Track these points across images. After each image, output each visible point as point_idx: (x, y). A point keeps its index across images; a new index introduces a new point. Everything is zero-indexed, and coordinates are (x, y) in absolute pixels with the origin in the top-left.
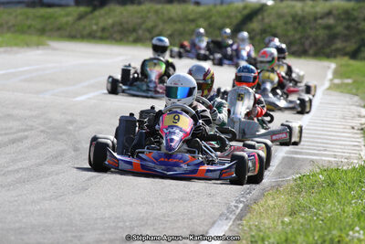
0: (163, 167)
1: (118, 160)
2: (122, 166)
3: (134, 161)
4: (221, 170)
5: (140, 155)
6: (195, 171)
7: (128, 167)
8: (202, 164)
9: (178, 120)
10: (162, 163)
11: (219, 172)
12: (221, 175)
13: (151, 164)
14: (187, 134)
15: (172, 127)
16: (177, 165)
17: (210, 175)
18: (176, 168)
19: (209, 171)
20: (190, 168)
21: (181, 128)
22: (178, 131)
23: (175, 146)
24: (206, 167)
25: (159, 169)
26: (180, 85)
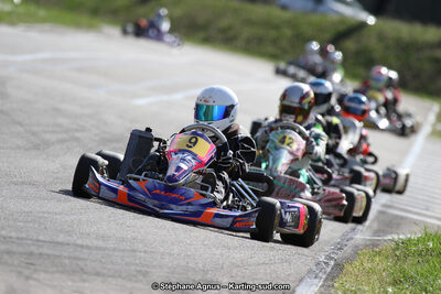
0: (156, 202)
1: (100, 184)
2: (104, 192)
3: (121, 188)
4: (236, 217)
5: (131, 181)
6: (198, 214)
7: (111, 195)
9: (195, 143)
10: (155, 197)
11: (231, 219)
12: (234, 223)
13: (141, 196)
14: (201, 163)
15: (183, 151)
16: (176, 202)
17: (218, 221)
18: (173, 206)
19: (217, 215)
20: (191, 208)
21: (195, 155)
22: (189, 158)
23: (179, 176)
24: (215, 211)
25: (150, 203)
26: (211, 103)
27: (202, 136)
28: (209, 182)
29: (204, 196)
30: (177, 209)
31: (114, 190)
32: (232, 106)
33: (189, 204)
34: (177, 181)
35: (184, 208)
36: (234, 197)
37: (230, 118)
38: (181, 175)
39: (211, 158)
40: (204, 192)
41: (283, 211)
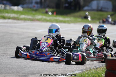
0: (37, 57)
1: (22, 53)
2: (23, 56)
3: (28, 54)
5: (30, 52)
6: (49, 58)
7: (25, 56)
8: (52, 56)
9: (47, 40)
11: (58, 59)
12: (59, 60)
13: (33, 55)
14: (49, 45)
16: (43, 56)
17: (55, 60)
20: (47, 57)
21: (47, 43)
22: (46, 44)
23: (43, 49)
24: (54, 57)
25: (36, 57)
26: (52, 28)
27: (49, 38)
28: (52, 50)
29: (51, 54)
30: (43, 58)
31: (26, 55)
32: (58, 29)
33: (46, 56)
34: (42, 50)
36: (61, 53)
37: (58, 32)
38: (44, 49)
39: (52, 43)
40: (51, 53)
41: (74, 56)
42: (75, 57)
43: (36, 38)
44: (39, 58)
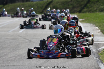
0: (46, 55)
1: (33, 54)
2: (34, 56)
3: (38, 54)
5: (40, 52)
6: (57, 56)
8: (59, 53)
9: (53, 40)
11: (65, 55)
13: (43, 55)
14: (55, 44)
15: (50, 42)
16: (51, 54)
17: (62, 56)
20: (55, 55)
21: (53, 42)
22: (52, 43)
24: (61, 54)
27: (55, 37)
31: (36, 55)
34: (50, 49)
35: (53, 55)
40: (58, 50)
41: (78, 50)
42: (80, 51)
43: (44, 39)
44: (48, 56)
